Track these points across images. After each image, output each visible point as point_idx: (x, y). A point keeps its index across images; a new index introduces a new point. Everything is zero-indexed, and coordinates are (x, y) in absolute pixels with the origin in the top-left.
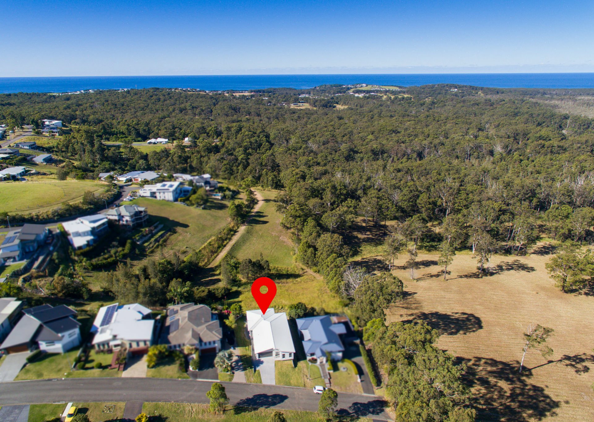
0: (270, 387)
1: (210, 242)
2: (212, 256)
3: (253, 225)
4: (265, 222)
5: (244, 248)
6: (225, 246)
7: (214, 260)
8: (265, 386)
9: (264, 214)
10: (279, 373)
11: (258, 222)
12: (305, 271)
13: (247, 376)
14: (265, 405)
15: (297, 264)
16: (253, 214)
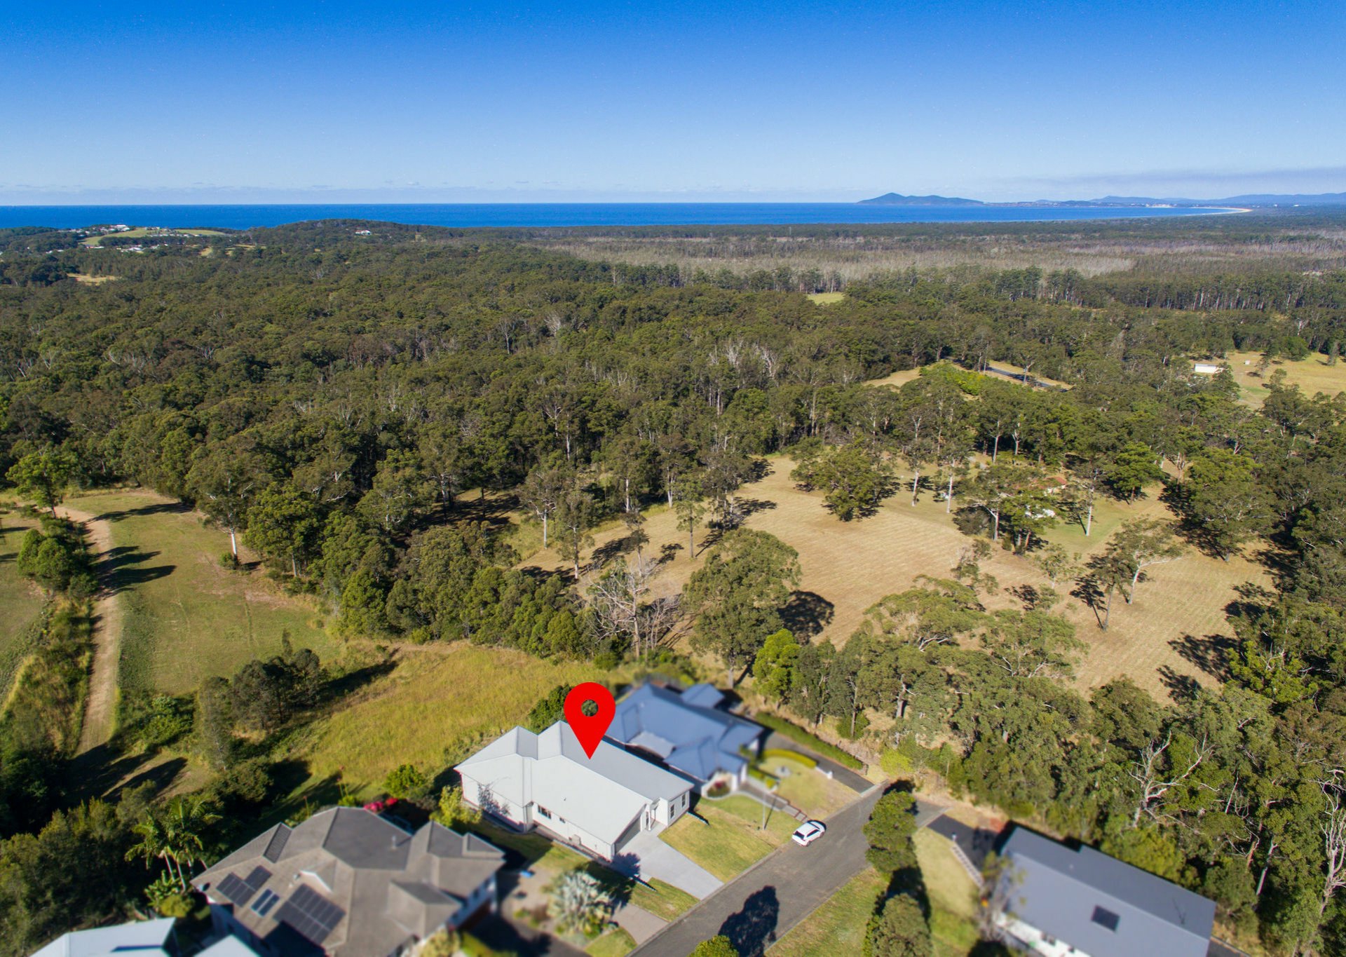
0: (722, 895)
1: (28, 677)
2: (67, 714)
3: (133, 585)
4: (166, 571)
5: (159, 655)
6: (90, 671)
7: (82, 725)
8: (710, 902)
9: (144, 551)
10: (699, 853)
11: (144, 576)
12: (391, 649)
13: (651, 908)
14: (762, 936)
15: (352, 643)
16: (106, 558)
